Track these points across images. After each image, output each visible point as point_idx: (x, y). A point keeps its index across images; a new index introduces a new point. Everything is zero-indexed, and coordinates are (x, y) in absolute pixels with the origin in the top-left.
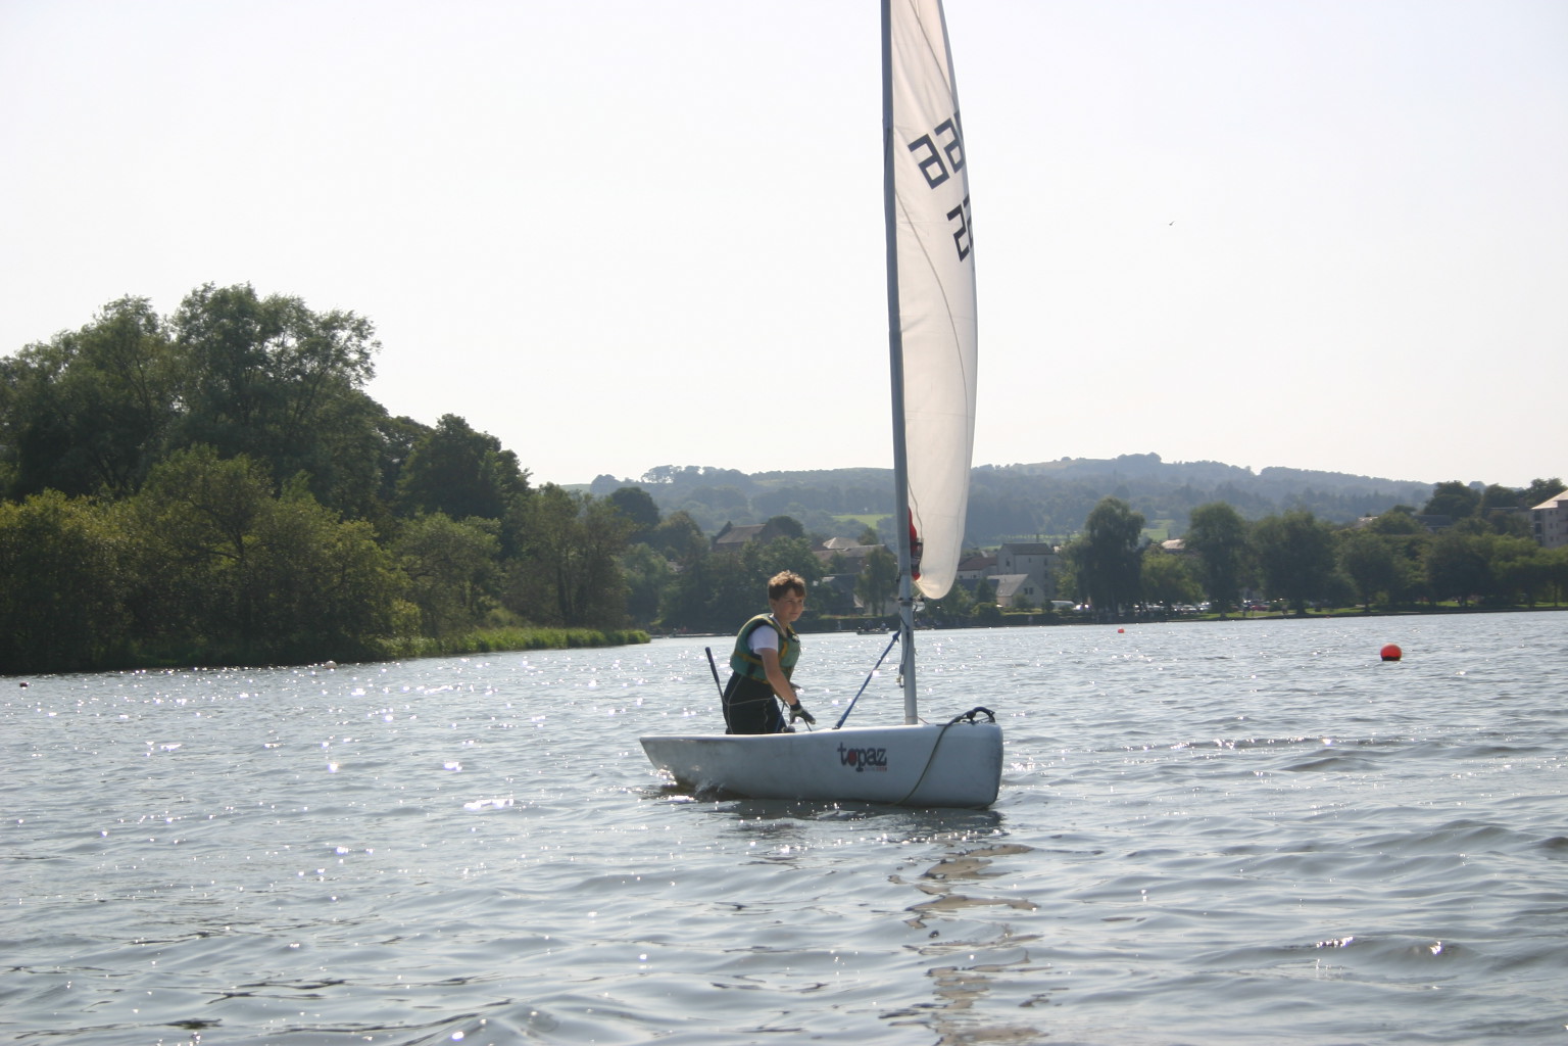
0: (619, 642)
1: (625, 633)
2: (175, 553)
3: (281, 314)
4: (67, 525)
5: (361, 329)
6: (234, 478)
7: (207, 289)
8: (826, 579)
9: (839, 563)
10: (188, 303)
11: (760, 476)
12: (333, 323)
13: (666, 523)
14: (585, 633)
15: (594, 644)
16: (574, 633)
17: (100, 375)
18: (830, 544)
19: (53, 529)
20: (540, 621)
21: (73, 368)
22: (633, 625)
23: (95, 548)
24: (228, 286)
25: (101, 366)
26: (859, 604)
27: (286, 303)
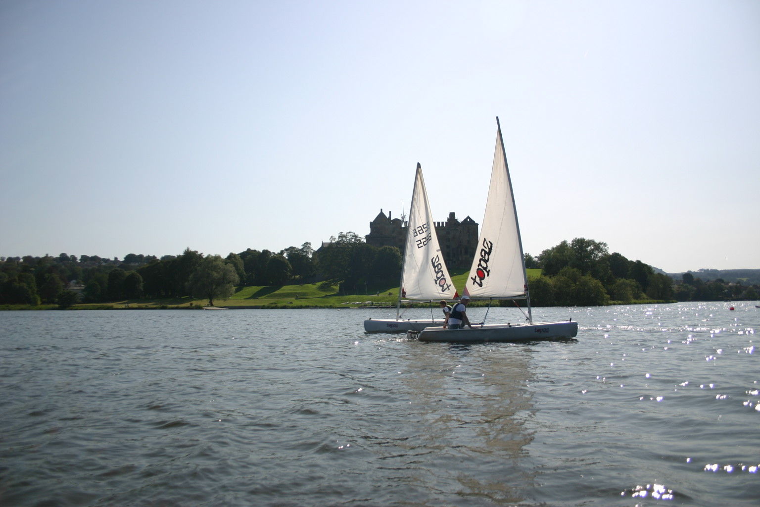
0: (669, 303)
1: (671, 301)
2: (564, 286)
3: (590, 243)
4: (544, 281)
5: (605, 245)
6: (574, 272)
7: (576, 238)
8: (726, 291)
9: (731, 287)
10: (572, 241)
11: (722, 271)
12: (600, 244)
13: (695, 280)
14: (661, 301)
15: (663, 303)
16: (658, 301)
17: (558, 254)
18: (730, 284)
19: (541, 282)
20: (654, 298)
21: (554, 253)
22: (673, 299)
23: (549, 285)
24: (580, 238)
25: (558, 253)
26: (733, 296)
27: (591, 240)
